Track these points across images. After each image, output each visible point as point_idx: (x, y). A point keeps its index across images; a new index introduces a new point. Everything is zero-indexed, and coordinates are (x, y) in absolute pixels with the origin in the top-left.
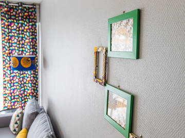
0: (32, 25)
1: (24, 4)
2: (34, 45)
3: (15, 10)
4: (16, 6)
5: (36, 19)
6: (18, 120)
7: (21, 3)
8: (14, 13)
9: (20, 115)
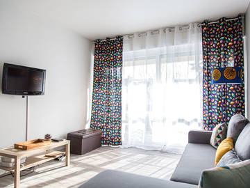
0: (237, 40)
1: (227, 19)
2: (240, 61)
3: (215, 28)
4: (215, 24)
5: (241, 31)
6: (221, 133)
7: (223, 18)
8: (214, 31)
9: (223, 128)
